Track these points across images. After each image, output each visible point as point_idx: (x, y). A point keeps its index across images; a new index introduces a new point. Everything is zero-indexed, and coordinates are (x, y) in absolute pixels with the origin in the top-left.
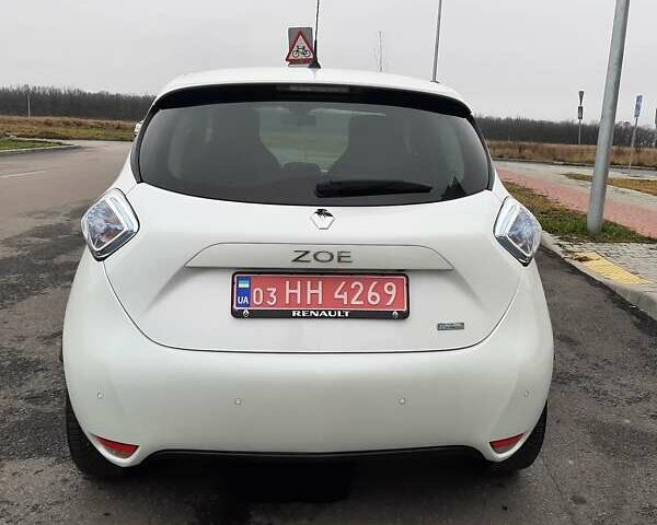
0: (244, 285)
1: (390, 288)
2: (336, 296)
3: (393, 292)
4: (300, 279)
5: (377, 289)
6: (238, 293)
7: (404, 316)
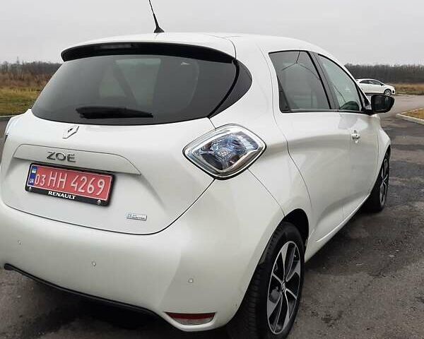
0: (34, 172)
1: (101, 183)
2: (72, 185)
3: (102, 187)
4: (61, 171)
5: (94, 183)
6: (32, 176)
7: (106, 204)
